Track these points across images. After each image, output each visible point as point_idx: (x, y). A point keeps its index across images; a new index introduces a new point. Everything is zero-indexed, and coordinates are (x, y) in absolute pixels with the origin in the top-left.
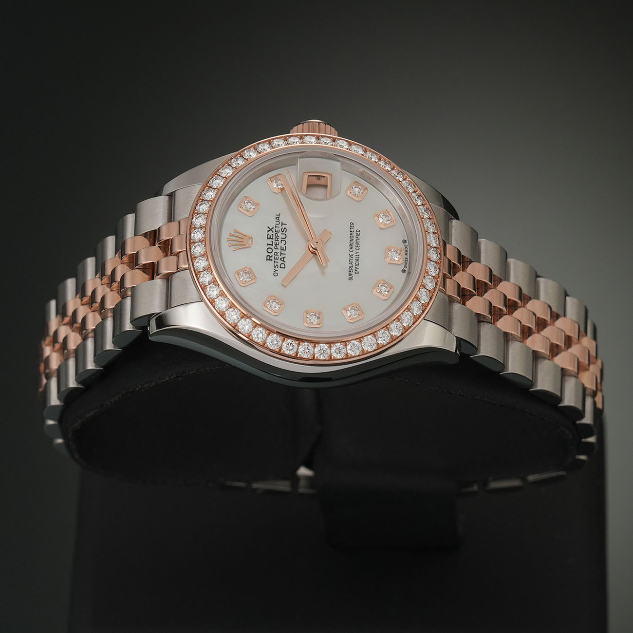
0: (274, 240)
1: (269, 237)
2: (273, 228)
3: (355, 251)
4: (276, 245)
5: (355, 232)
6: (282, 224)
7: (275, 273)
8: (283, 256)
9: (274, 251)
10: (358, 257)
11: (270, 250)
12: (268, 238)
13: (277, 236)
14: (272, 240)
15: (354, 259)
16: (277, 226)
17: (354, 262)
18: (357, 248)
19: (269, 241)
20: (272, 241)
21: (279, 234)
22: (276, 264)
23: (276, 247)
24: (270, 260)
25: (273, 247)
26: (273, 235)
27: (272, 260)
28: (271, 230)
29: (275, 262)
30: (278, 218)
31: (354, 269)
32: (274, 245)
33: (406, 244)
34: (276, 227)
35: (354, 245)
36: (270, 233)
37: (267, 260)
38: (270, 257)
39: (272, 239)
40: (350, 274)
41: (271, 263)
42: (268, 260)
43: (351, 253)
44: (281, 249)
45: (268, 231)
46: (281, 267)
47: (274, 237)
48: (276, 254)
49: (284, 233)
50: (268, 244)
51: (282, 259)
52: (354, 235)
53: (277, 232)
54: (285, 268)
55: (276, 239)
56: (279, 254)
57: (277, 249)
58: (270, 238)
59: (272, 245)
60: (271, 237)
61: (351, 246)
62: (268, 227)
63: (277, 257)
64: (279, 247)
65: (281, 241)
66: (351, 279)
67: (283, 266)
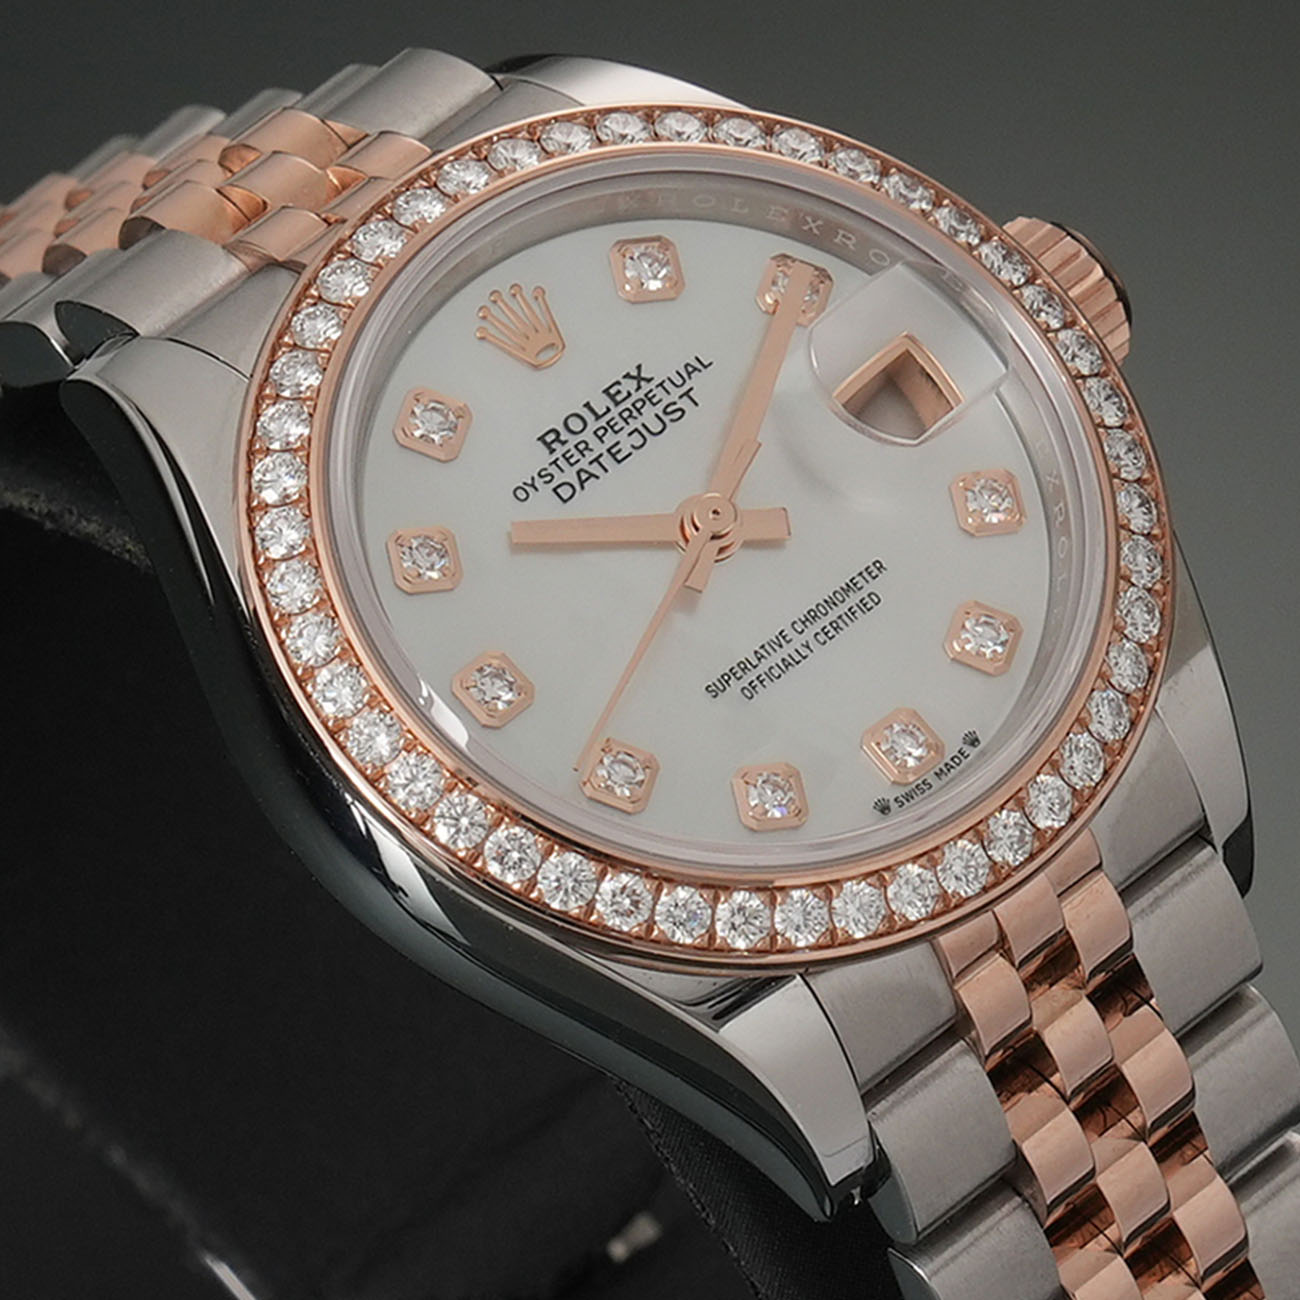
0: (615, 411)
1: (612, 391)
2: (649, 380)
3: (809, 634)
4: (610, 426)
5: (863, 594)
6: (687, 394)
7: (523, 492)
8: (595, 469)
9: (588, 435)
10: (798, 658)
11: (576, 425)
12: (606, 391)
13: (638, 410)
14: (611, 405)
15: (782, 653)
16: (667, 385)
17: (775, 658)
18: (822, 637)
19: (601, 403)
20: (608, 410)
21: (648, 410)
22: (553, 470)
23: (600, 433)
24: (548, 445)
25: (593, 425)
26: (629, 394)
27: (552, 451)
28: (639, 378)
29: (555, 462)
30: (690, 370)
31: (752, 676)
32: (603, 422)
33: (967, 749)
34: (661, 384)
35: (824, 622)
36: (631, 385)
37: (541, 439)
38: (557, 439)
39: (617, 404)
40: (725, 679)
41: (543, 458)
42: (545, 443)
43: (789, 632)
44: (609, 451)
45: (627, 376)
46: (555, 490)
47: (628, 404)
48: (582, 446)
49: (666, 419)
50: (587, 405)
51: (584, 476)
52: (853, 599)
53: (649, 398)
54: (565, 501)
55: (626, 414)
56: (590, 456)
57: (600, 438)
58: (612, 397)
59: (598, 417)
60: (619, 398)
61: (811, 616)
62: (639, 367)
63: (577, 456)
64: (610, 439)
65: (636, 430)
66: (714, 691)
67: (565, 492)
